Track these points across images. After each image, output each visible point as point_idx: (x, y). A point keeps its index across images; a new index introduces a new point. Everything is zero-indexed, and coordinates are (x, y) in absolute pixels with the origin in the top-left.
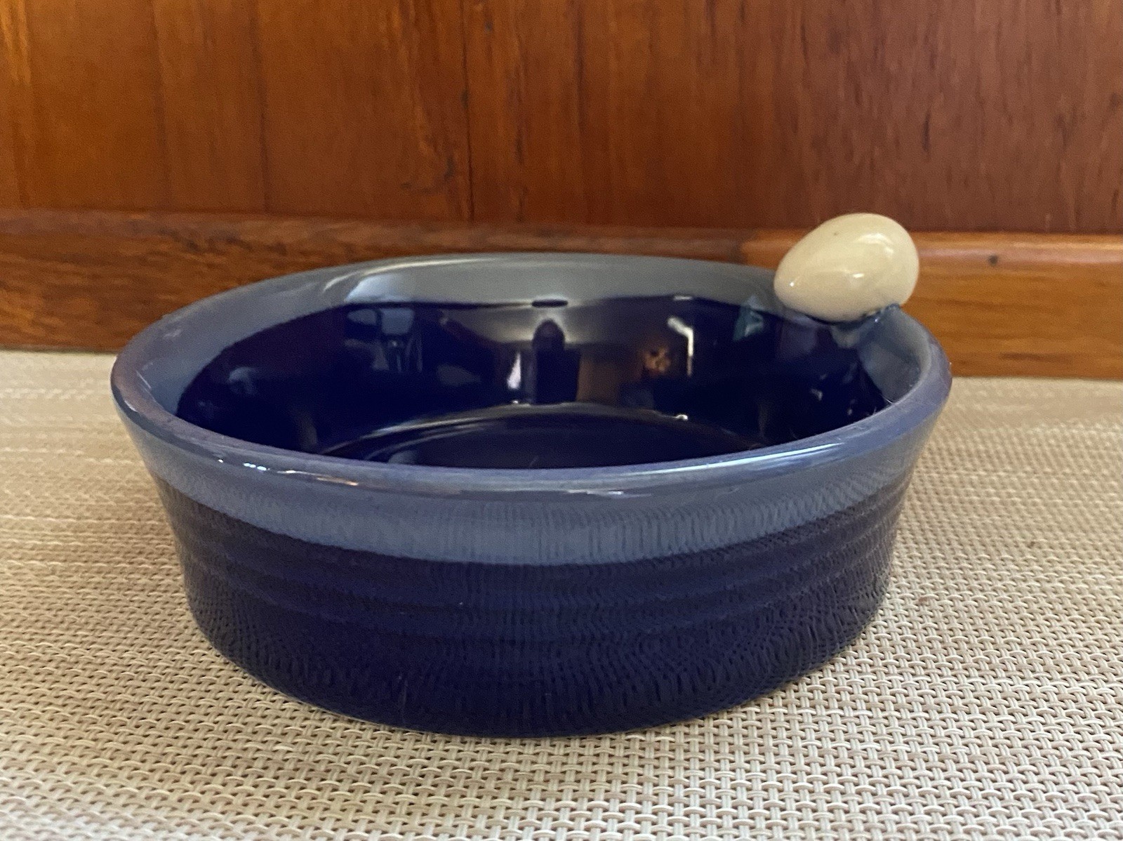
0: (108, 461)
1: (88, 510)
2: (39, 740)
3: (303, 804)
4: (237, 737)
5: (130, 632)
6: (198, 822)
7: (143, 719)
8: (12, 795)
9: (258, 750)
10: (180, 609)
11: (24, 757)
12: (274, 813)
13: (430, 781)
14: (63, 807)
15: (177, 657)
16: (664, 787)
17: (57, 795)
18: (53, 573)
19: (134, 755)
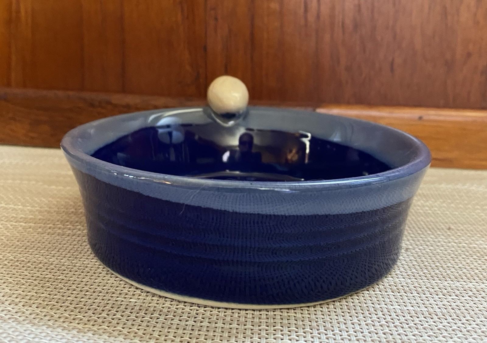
0: (53, 187)
1: (45, 204)
2: (24, 294)
3: (145, 324)
4: (113, 295)
5: (64, 252)
6: (97, 330)
7: (70, 287)
8: (13, 315)
9: (123, 301)
10: (85, 244)
11: (17, 300)
12: (131, 327)
13: (201, 316)
14: (36, 321)
15: (85, 262)
16: (307, 322)
17: (33, 316)
18: (30, 228)
19: (67, 301)
